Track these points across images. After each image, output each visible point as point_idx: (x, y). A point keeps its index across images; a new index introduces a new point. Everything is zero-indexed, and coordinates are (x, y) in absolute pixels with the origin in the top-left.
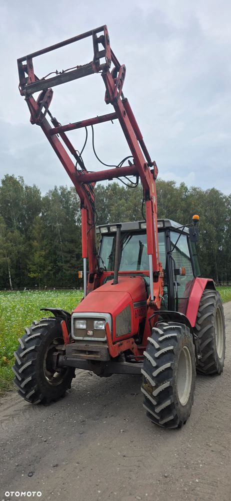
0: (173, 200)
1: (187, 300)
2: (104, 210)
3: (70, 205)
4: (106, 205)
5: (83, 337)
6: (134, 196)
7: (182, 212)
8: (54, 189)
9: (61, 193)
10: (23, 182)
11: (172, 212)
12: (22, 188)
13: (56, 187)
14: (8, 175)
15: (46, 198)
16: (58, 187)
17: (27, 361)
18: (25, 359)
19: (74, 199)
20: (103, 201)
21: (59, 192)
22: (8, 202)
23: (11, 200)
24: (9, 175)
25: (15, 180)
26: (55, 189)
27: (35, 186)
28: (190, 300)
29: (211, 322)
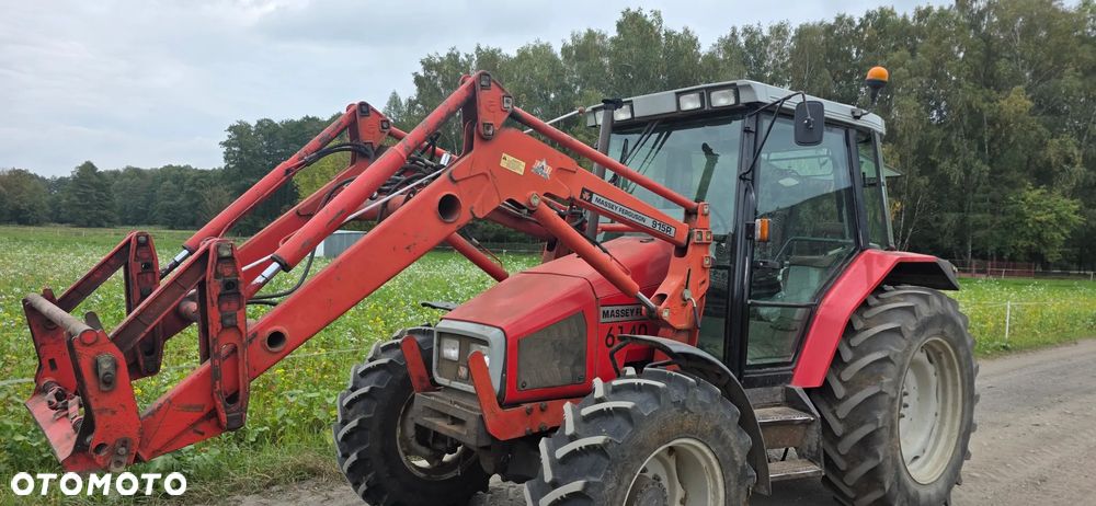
0: (1052, 42)
1: (809, 310)
2: (849, 78)
3: (766, 70)
4: (855, 66)
5: (451, 380)
6: (933, 40)
7: (1080, 74)
8: (729, 32)
9: (747, 43)
10: (660, 21)
11: (1049, 77)
12: (658, 36)
13: (734, 29)
14: (628, 10)
15: (711, 57)
16: (740, 30)
17: (353, 417)
18: (351, 412)
19: (777, 55)
20: (850, 55)
21: (742, 40)
22: (629, 69)
23: (634, 67)
24: (632, 10)
25: (644, 21)
26: (733, 35)
27: (687, 32)
28: (821, 311)
29: (879, 379)
